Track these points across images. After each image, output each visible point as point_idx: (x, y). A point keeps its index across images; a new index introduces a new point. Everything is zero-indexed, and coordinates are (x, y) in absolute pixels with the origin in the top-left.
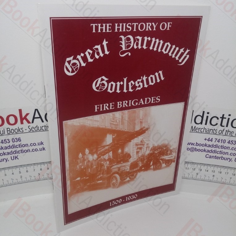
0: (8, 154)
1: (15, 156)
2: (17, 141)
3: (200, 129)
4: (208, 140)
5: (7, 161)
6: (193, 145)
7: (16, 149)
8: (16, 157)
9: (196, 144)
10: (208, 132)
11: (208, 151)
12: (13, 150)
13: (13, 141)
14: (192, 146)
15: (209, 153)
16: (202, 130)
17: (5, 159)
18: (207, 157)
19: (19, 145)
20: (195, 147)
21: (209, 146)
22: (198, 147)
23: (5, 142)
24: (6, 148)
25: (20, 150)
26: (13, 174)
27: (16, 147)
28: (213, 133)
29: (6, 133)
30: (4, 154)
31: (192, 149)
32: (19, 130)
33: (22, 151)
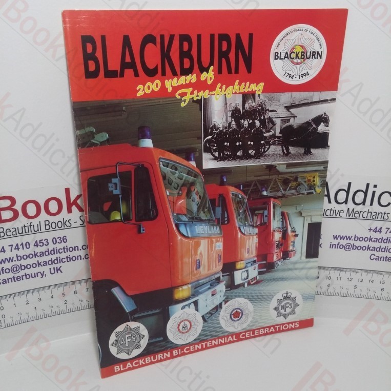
0: (46, 263)
1: (57, 268)
2: (60, 242)
3: (362, 213)
4: (373, 231)
5: (42, 275)
6: (350, 240)
7: (58, 255)
8: (59, 270)
9: (355, 237)
10: (374, 217)
11: (374, 249)
12: (54, 257)
13: (55, 242)
14: (348, 241)
15: (375, 253)
16: (365, 215)
17: (40, 273)
18: (372, 258)
19: (64, 248)
20: (352, 242)
21: (377, 240)
22: (357, 243)
23: (41, 244)
24: (42, 254)
25: (65, 257)
26: (52, 297)
27: (58, 251)
28: (382, 219)
29: (43, 229)
30: (39, 264)
31: (348, 247)
32: (65, 223)
33: (69, 259)
